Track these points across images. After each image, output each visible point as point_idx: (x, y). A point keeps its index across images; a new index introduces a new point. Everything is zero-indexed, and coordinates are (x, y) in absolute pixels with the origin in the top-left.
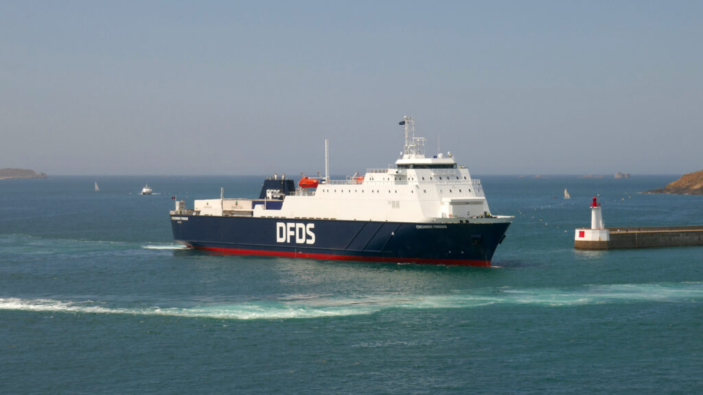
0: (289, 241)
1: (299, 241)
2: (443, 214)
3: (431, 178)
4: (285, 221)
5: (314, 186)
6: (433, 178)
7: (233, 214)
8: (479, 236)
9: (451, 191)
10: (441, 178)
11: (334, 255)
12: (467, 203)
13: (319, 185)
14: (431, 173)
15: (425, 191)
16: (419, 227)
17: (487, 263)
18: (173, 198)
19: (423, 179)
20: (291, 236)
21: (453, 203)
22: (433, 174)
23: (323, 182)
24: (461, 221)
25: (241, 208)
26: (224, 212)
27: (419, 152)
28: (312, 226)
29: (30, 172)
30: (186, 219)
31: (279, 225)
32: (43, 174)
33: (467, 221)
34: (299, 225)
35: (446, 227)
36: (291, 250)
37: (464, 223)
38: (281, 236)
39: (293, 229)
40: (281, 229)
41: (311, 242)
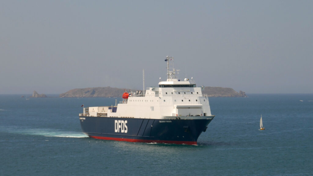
0: (119, 132)
1: (122, 131)
2: (173, 114)
3: (172, 93)
4: (118, 119)
5: (127, 97)
6: (174, 93)
7: (101, 115)
8: (187, 127)
9: (182, 101)
10: (179, 93)
11: (134, 139)
12: (189, 108)
13: (129, 97)
14: (173, 90)
15: (164, 101)
16: (160, 122)
17: (195, 143)
18: (83, 106)
19: (166, 93)
20: (120, 128)
21: (179, 108)
22: (174, 91)
23: (130, 96)
24: (177, 118)
25: (104, 112)
26: (98, 114)
28: (126, 122)
30: (84, 119)
31: (116, 121)
34: (123, 122)
35: (171, 121)
36: (120, 137)
37: (178, 119)
38: (116, 129)
39: (120, 124)
40: (116, 123)
41: (126, 131)
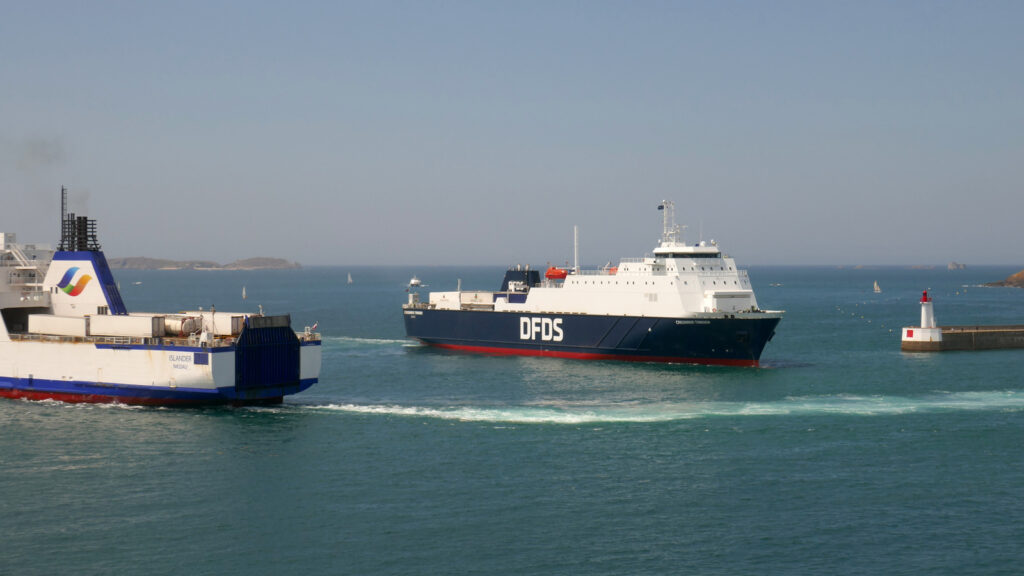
0: (534, 338)
1: (545, 338)
2: (705, 308)
3: (692, 268)
4: (530, 315)
5: (563, 277)
7: (473, 308)
8: (745, 333)
9: (714, 283)
10: (703, 269)
11: (584, 354)
12: (731, 296)
13: (567, 276)
14: (693, 262)
15: (686, 283)
16: (679, 322)
17: (755, 362)
19: (684, 269)
20: (536, 333)
21: (717, 296)
22: (695, 264)
23: (572, 273)
24: (726, 316)
25: (481, 301)
26: (462, 305)
27: (680, 240)
29: (283, 261)
30: (420, 313)
31: (523, 320)
32: (296, 264)
33: (732, 316)
34: (546, 320)
35: (708, 322)
36: (537, 348)
37: (730, 317)
38: (525, 332)
39: (538, 325)
40: (525, 324)
41: (559, 339)
